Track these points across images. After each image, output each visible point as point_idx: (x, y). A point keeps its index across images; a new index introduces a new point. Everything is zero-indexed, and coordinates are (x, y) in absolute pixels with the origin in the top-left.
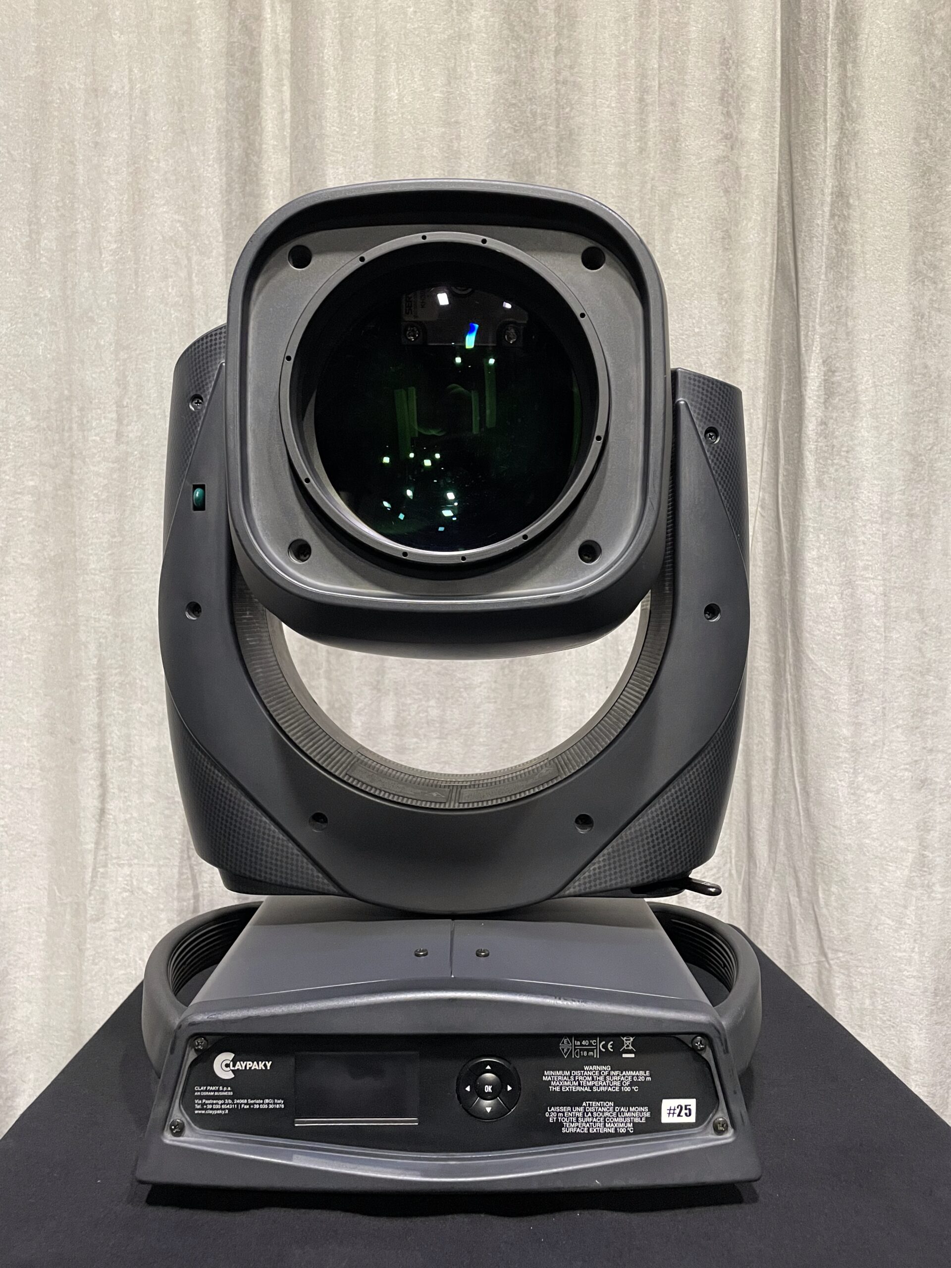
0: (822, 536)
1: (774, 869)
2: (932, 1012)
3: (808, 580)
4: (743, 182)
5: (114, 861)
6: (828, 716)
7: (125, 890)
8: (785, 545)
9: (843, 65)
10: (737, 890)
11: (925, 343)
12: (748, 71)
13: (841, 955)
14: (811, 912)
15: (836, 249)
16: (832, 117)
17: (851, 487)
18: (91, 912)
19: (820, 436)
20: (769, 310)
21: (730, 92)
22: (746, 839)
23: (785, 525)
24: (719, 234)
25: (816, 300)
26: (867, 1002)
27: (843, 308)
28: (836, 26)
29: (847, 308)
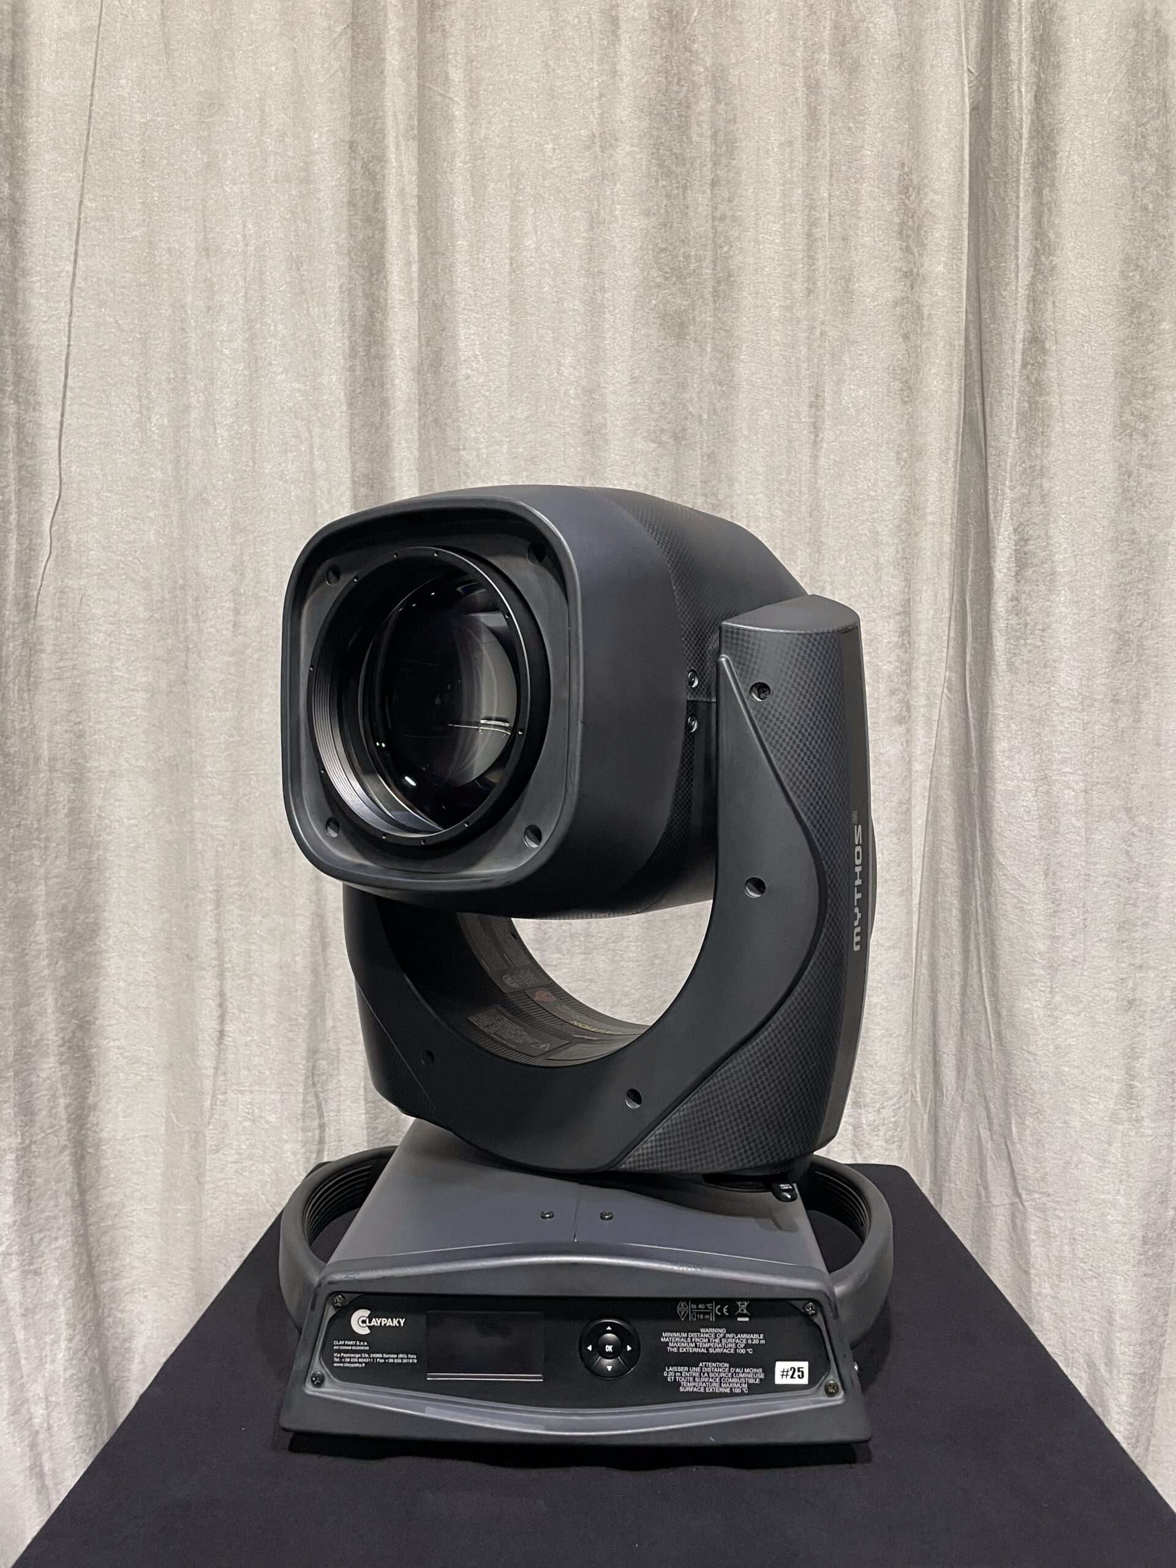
0: (1013, 726)
1: (963, 1097)
2: (1140, 1262)
3: (998, 775)
4: (925, 323)
5: (235, 1087)
6: (1021, 929)
7: (246, 1119)
8: (973, 734)
9: (1038, 192)
10: (923, 1119)
11: (1133, 505)
12: (931, 195)
13: (1037, 1196)
14: (1003, 1147)
15: (1029, 402)
16: (1024, 253)
17: (1048, 670)
18: (210, 1143)
19: (1011, 612)
20: (955, 467)
21: (910, 223)
22: (932, 1064)
23: (974, 712)
24: (896, 385)
25: (1005, 462)
26: (1066, 1248)
27: (1038, 468)
28: (1030, 147)
29: (1042, 467)
